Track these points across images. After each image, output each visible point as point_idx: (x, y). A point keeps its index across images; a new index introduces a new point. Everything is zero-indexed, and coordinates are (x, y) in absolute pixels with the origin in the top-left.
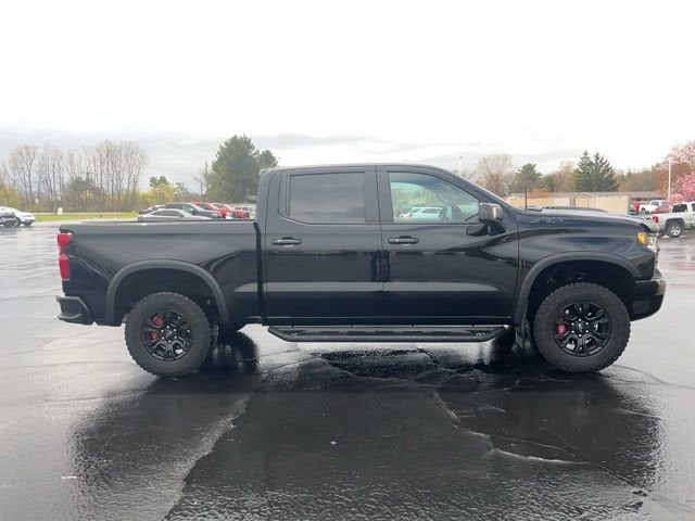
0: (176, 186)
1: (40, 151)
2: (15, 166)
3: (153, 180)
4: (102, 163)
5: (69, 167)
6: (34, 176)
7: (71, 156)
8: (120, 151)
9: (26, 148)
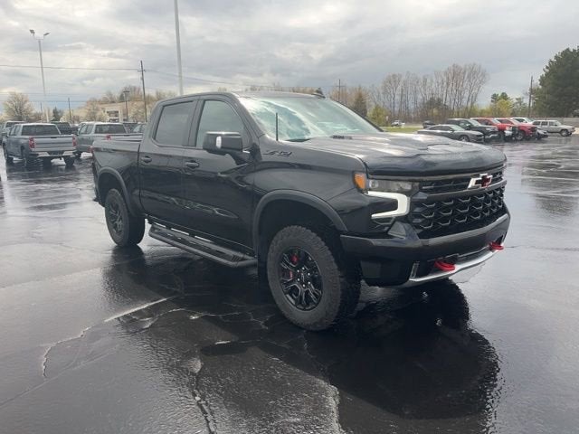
0: (515, 101)
1: (404, 78)
2: (385, 92)
3: (495, 97)
4: (448, 84)
5: (422, 90)
6: (397, 98)
7: (425, 81)
8: (464, 73)
9: (394, 76)
